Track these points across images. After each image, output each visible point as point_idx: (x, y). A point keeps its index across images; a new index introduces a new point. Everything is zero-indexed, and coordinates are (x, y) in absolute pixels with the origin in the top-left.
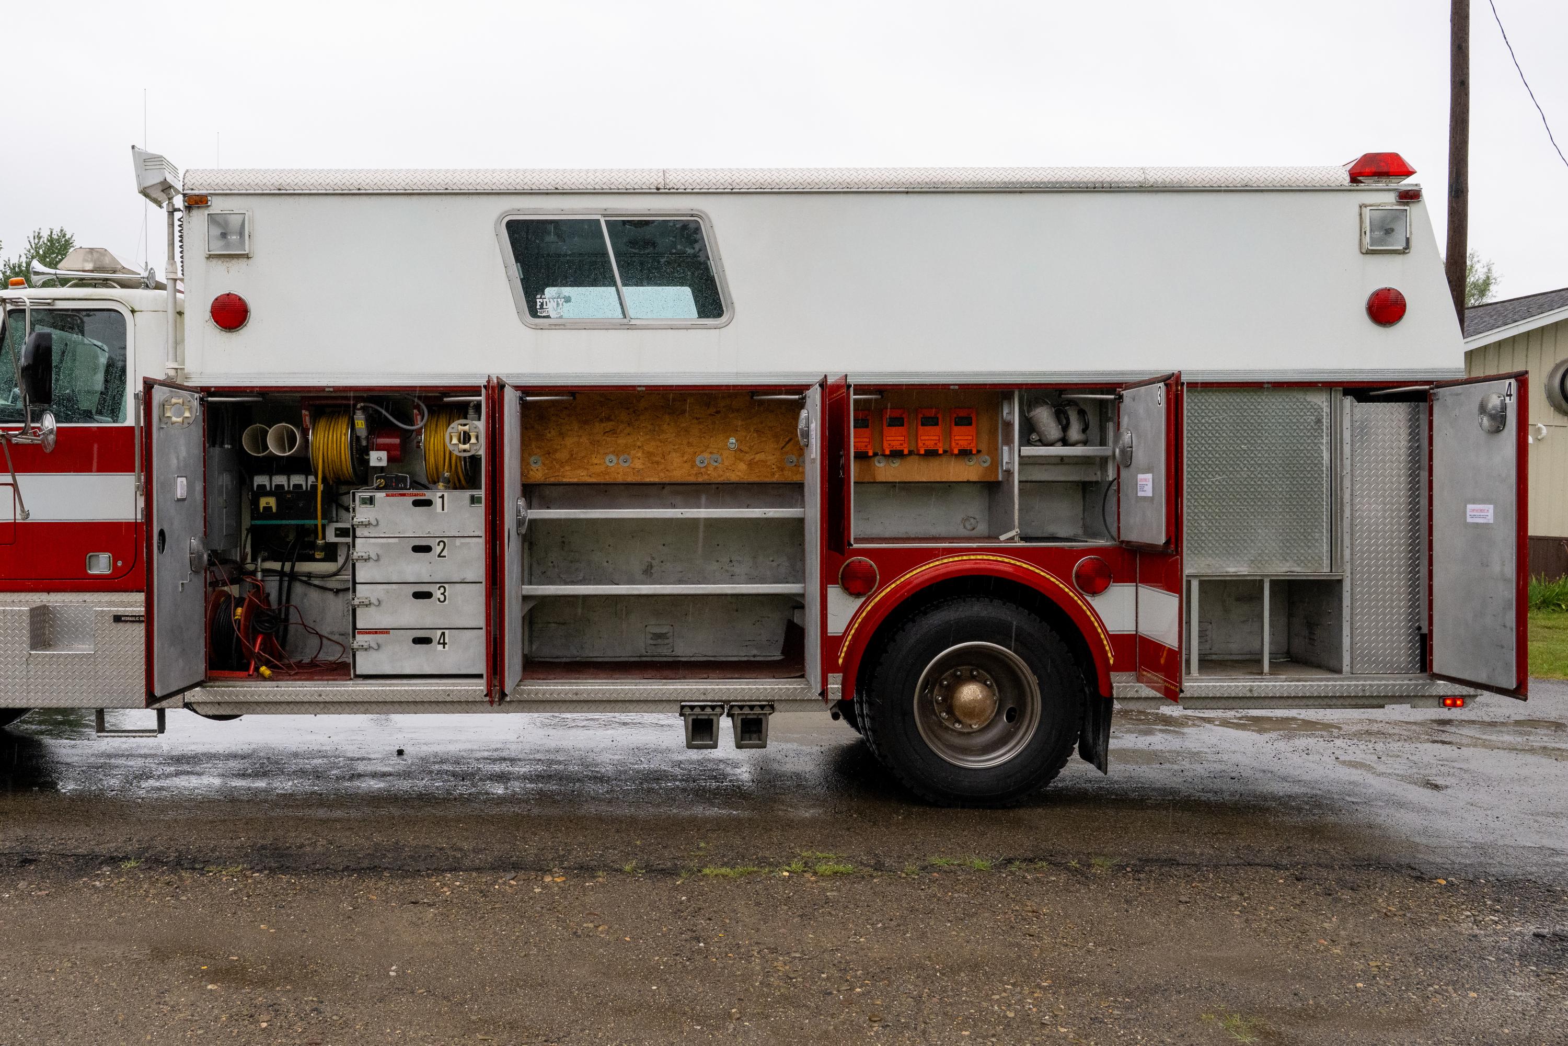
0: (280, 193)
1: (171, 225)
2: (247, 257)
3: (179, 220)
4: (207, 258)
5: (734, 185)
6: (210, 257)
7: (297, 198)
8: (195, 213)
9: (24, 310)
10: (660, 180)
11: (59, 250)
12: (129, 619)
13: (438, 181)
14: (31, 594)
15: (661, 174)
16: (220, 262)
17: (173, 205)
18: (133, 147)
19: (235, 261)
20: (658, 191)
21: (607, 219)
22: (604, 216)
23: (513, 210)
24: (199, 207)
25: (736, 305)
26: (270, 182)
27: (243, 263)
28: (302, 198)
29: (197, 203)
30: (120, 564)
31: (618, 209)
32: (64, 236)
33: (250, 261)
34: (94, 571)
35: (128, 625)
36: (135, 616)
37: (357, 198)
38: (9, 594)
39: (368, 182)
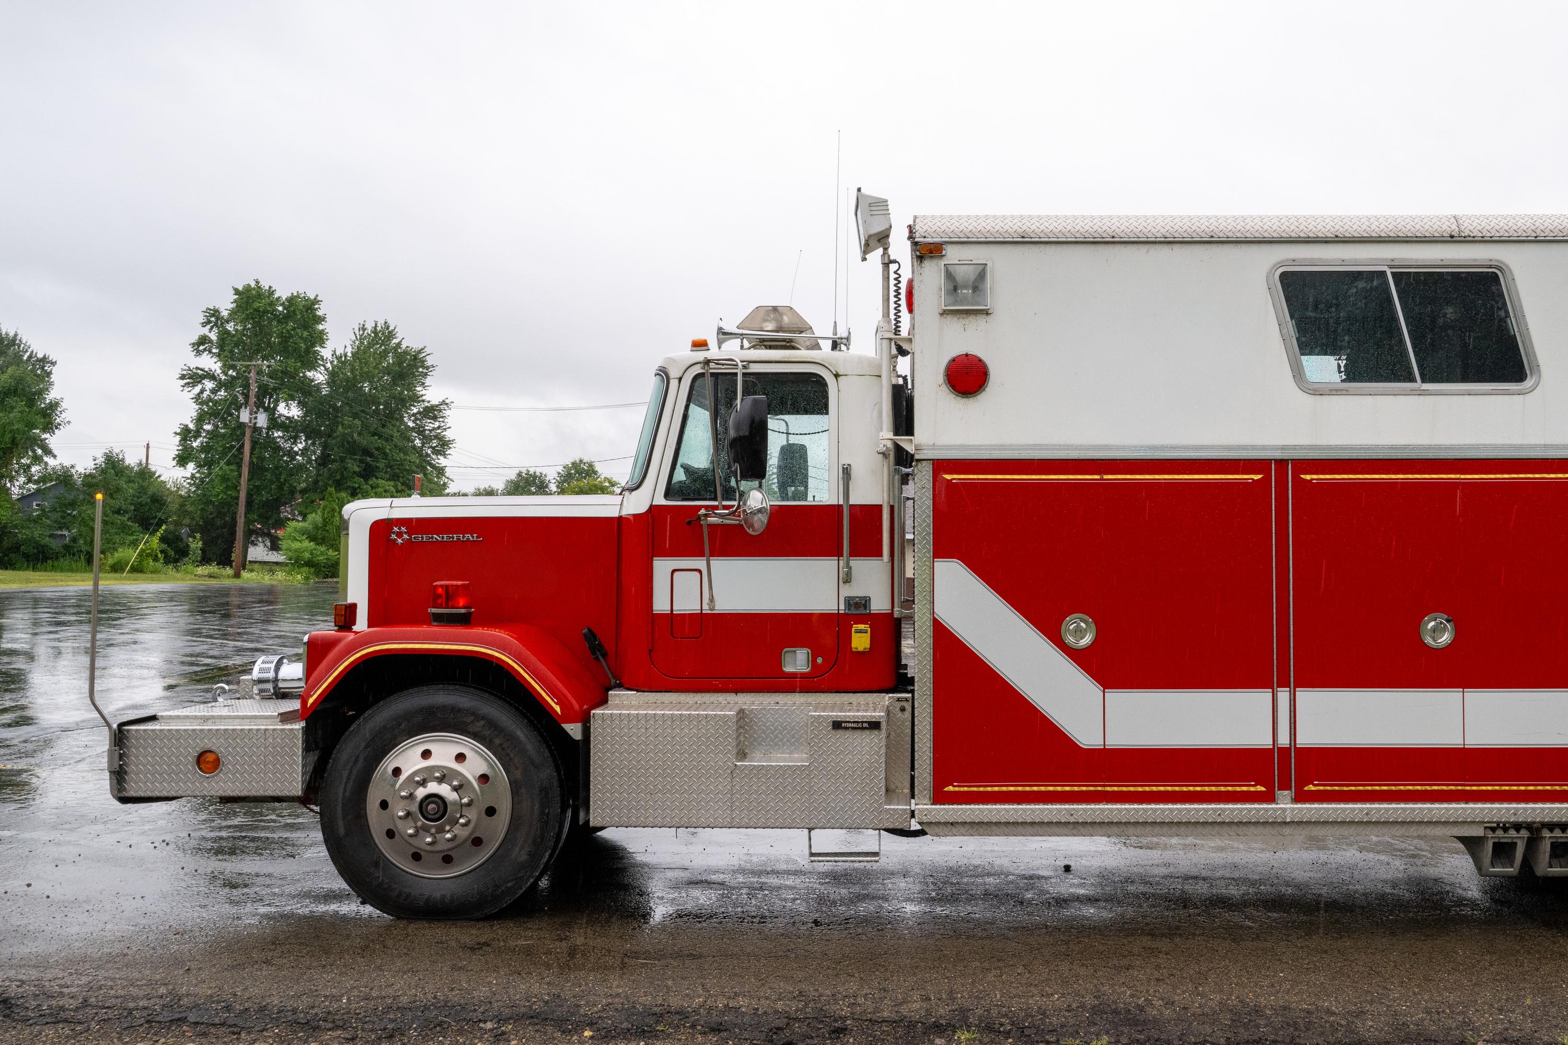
0: (1024, 241)
1: (886, 278)
2: (987, 313)
3: (895, 272)
4: (941, 314)
5: (1538, 233)
6: (944, 313)
7: (1042, 246)
8: (927, 264)
9: (736, 374)
10: (1454, 227)
11: (383, 341)
12: (850, 725)
13: (1202, 229)
14: (716, 695)
15: (1453, 220)
16: (955, 319)
17: (889, 256)
18: (859, 190)
19: (972, 318)
20: (1451, 240)
21: (1394, 270)
22: (1390, 267)
23: (1287, 260)
24: (931, 257)
25: (1543, 368)
26: (1013, 228)
27: (981, 320)
28: (1048, 247)
29: (931, 252)
30: (820, 660)
31: (1406, 259)
32: (388, 328)
33: (989, 318)
34: (788, 669)
35: (848, 734)
36: (857, 722)
37: (1111, 247)
38: (691, 695)
39: (1121, 229)
